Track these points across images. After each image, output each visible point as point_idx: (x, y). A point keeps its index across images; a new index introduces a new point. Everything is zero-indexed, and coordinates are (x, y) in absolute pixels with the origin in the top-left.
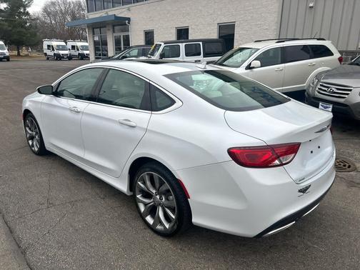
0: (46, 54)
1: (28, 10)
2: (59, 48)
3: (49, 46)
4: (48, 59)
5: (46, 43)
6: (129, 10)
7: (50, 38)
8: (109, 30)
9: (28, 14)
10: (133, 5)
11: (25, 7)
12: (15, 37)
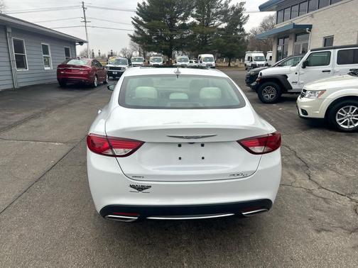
0: (246, 65)
1: (244, 26)
2: (257, 59)
3: (249, 57)
4: (246, 69)
5: (248, 55)
6: (312, 16)
7: (252, 50)
8: (291, 39)
9: (243, 30)
10: (317, 11)
11: (241, 24)
12: (228, 51)
